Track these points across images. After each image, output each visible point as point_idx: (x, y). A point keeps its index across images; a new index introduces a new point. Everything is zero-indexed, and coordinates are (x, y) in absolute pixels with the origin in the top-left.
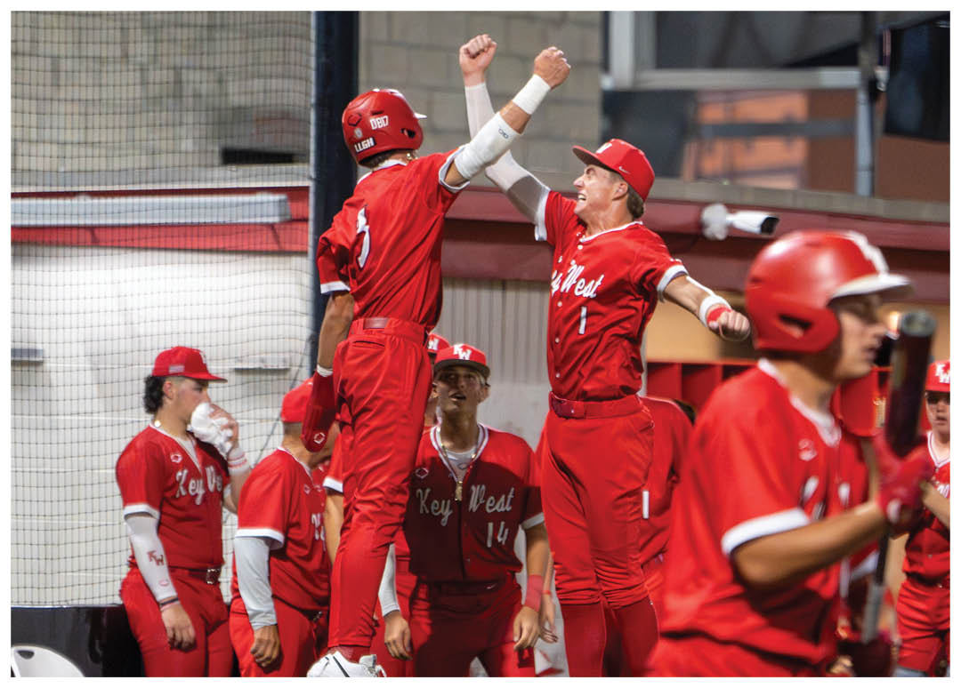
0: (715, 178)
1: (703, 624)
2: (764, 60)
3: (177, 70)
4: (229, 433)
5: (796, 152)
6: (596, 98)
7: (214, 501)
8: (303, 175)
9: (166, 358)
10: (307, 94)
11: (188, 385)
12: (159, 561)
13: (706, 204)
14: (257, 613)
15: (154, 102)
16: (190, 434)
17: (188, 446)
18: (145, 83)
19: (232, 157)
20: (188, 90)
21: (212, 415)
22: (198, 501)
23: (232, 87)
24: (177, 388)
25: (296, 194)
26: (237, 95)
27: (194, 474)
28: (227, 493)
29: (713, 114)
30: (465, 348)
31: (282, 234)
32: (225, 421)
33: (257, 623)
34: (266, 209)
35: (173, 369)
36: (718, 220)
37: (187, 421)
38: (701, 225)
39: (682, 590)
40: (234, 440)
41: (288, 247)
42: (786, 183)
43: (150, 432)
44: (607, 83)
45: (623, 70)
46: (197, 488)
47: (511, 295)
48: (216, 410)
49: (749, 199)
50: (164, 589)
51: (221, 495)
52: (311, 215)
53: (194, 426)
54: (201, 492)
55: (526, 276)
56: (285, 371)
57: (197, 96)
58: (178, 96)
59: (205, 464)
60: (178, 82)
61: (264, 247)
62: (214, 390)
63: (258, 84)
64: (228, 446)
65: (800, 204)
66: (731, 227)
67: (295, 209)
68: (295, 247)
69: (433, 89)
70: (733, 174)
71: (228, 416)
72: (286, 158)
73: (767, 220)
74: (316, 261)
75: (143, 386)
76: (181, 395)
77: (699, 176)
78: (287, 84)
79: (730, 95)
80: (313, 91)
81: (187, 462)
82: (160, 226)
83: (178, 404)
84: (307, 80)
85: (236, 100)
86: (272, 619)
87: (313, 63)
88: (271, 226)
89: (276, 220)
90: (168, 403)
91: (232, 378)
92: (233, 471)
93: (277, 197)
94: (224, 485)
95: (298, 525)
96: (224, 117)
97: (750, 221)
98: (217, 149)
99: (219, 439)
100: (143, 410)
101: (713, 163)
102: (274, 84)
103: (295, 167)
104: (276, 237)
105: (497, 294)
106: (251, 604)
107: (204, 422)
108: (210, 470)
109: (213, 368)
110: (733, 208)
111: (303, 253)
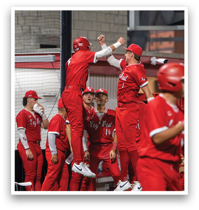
0: (153, 51)
1: (148, 154)
2: (164, 23)
3: (30, 26)
4: (42, 110)
5: (172, 45)
6: (126, 32)
7: (39, 126)
8: (59, 51)
9: (28, 93)
10: (60, 32)
11: (33, 99)
12: (25, 140)
13: (151, 57)
14: (53, 151)
15: (25, 34)
16: (33, 111)
17: (33, 113)
18: (22, 30)
19: (42, 46)
20: (32, 31)
21: (38, 106)
22: (35, 126)
23: (43, 30)
24: (30, 100)
25: (57, 55)
26: (44, 32)
27: (34, 120)
28: (42, 124)
29: (153, 36)
30: (102, 90)
31: (54, 64)
32: (41, 108)
33: (53, 154)
34: (51, 58)
35: (29, 96)
36: (154, 60)
37: (33, 108)
38: (150, 62)
39: (143, 147)
40: (43, 112)
41: (55, 67)
42: (170, 52)
43: (24, 110)
44: (129, 29)
45: (132, 26)
46: (35, 124)
47: (107, 78)
48: (39, 105)
49: (161, 56)
50: (26, 146)
51: (40, 125)
52: (61, 60)
53: (34, 109)
54: (36, 124)
55: (110, 74)
56: (55, 96)
57: (34, 32)
58: (30, 32)
59: (36, 118)
60: (30, 29)
61: (50, 67)
62: (39, 101)
63: (48, 30)
64: (42, 113)
65: (173, 57)
66: (157, 62)
67: (57, 58)
68: (57, 67)
69: (88, 31)
70: (157, 50)
71: (42, 107)
72: (55, 47)
73: (165, 60)
74: (62, 71)
75: (22, 100)
76: (31, 102)
77: (150, 50)
78: (55, 29)
79: (157, 31)
80: (61, 31)
81: (32, 117)
82: (26, 62)
83: (30, 104)
84: (60, 29)
85: (44, 33)
86: (56, 153)
87: (61, 25)
88: (52, 62)
89: (53, 61)
90: (28, 104)
91: (43, 98)
92: (43, 119)
93: (53, 56)
94: (41, 123)
95: (62, 131)
96: (40, 37)
97: (161, 61)
98: (39, 44)
99: (40, 112)
100: (22, 105)
101: (153, 48)
102: (52, 29)
103: (57, 49)
104: (53, 65)
105: (104, 78)
106: (51, 149)
107: (36, 108)
108: (38, 119)
109: (38, 96)
110: (157, 58)
111: (59, 69)
